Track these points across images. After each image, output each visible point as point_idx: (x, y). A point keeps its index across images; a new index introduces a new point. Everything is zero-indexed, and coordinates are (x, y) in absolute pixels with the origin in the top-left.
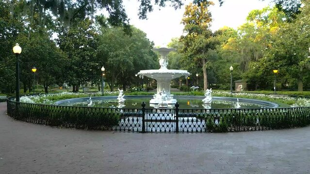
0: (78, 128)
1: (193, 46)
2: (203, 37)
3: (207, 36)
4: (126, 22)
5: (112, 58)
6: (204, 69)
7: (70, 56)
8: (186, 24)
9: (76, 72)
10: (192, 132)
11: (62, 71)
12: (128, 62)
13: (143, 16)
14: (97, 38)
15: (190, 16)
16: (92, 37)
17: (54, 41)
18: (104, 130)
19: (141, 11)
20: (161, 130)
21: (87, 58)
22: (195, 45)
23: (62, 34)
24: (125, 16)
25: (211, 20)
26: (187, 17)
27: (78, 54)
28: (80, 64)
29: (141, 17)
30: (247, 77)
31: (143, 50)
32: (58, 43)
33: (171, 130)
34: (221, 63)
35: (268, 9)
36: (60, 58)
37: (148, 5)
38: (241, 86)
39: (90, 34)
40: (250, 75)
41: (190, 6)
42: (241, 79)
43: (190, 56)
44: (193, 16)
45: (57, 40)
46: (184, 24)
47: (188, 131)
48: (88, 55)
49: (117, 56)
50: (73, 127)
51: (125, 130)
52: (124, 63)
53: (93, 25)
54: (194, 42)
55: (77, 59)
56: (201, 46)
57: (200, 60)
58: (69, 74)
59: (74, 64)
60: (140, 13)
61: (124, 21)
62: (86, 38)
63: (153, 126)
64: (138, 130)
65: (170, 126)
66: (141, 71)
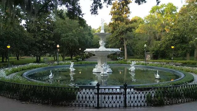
0: (44, 104)
1: (118, 30)
2: (124, 23)
3: (127, 23)
4: (80, 16)
5: (64, 37)
6: (125, 45)
7: (34, 37)
8: (113, 15)
9: (39, 48)
10: (137, 106)
11: (29, 47)
12: (74, 40)
13: (95, 12)
14: (54, 24)
15: (116, 10)
16: (49, 23)
17: (23, 26)
18: (65, 106)
19: (93, 8)
20: (112, 106)
21: (47, 38)
22: (119, 29)
23: (29, 21)
24: (80, 12)
25: (129, 12)
26: (113, 10)
27: (40, 35)
28: (41, 42)
29: (93, 12)
30: (154, 50)
31: (85, 33)
32: (26, 27)
33: (121, 105)
34: (134, 40)
35: (165, 5)
36: (28, 38)
37: (99, 3)
38: (149, 56)
39: (48, 21)
40: (155, 49)
41: (116, 3)
42: (149, 51)
43: (116, 36)
44: (118, 9)
45: (25, 25)
46: (112, 15)
47: (134, 106)
48: (47, 36)
49: (67, 36)
50: (39, 103)
51: (82, 105)
52: (72, 41)
53: (51, 15)
54: (119, 27)
55: (40, 38)
56: (123, 30)
57: (122, 39)
58: (34, 49)
59: (37, 42)
60: (92, 9)
61: (79, 15)
62: (46, 24)
63: (106, 102)
64: (93, 106)
65: (120, 102)
66: (86, 49)
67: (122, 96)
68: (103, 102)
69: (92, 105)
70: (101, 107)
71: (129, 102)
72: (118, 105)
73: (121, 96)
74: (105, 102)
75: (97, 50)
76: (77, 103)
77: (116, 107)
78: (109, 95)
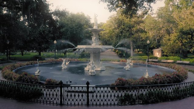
20: (75, 104)
33: (83, 103)
47: (96, 105)
63: (69, 100)
64: (57, 103)
65: (82, 100)
66: (78, 46)
67: (85, 95)
68: (66, 100)
69: (55, 102)
70: (64, 104)
71: (91, 100)
72: (80, 103)
73: (83, 94)
74: (67, 100)
75: (88, 47)
76: (42, 100)
77: (78, 105)
78: (71, 93)
